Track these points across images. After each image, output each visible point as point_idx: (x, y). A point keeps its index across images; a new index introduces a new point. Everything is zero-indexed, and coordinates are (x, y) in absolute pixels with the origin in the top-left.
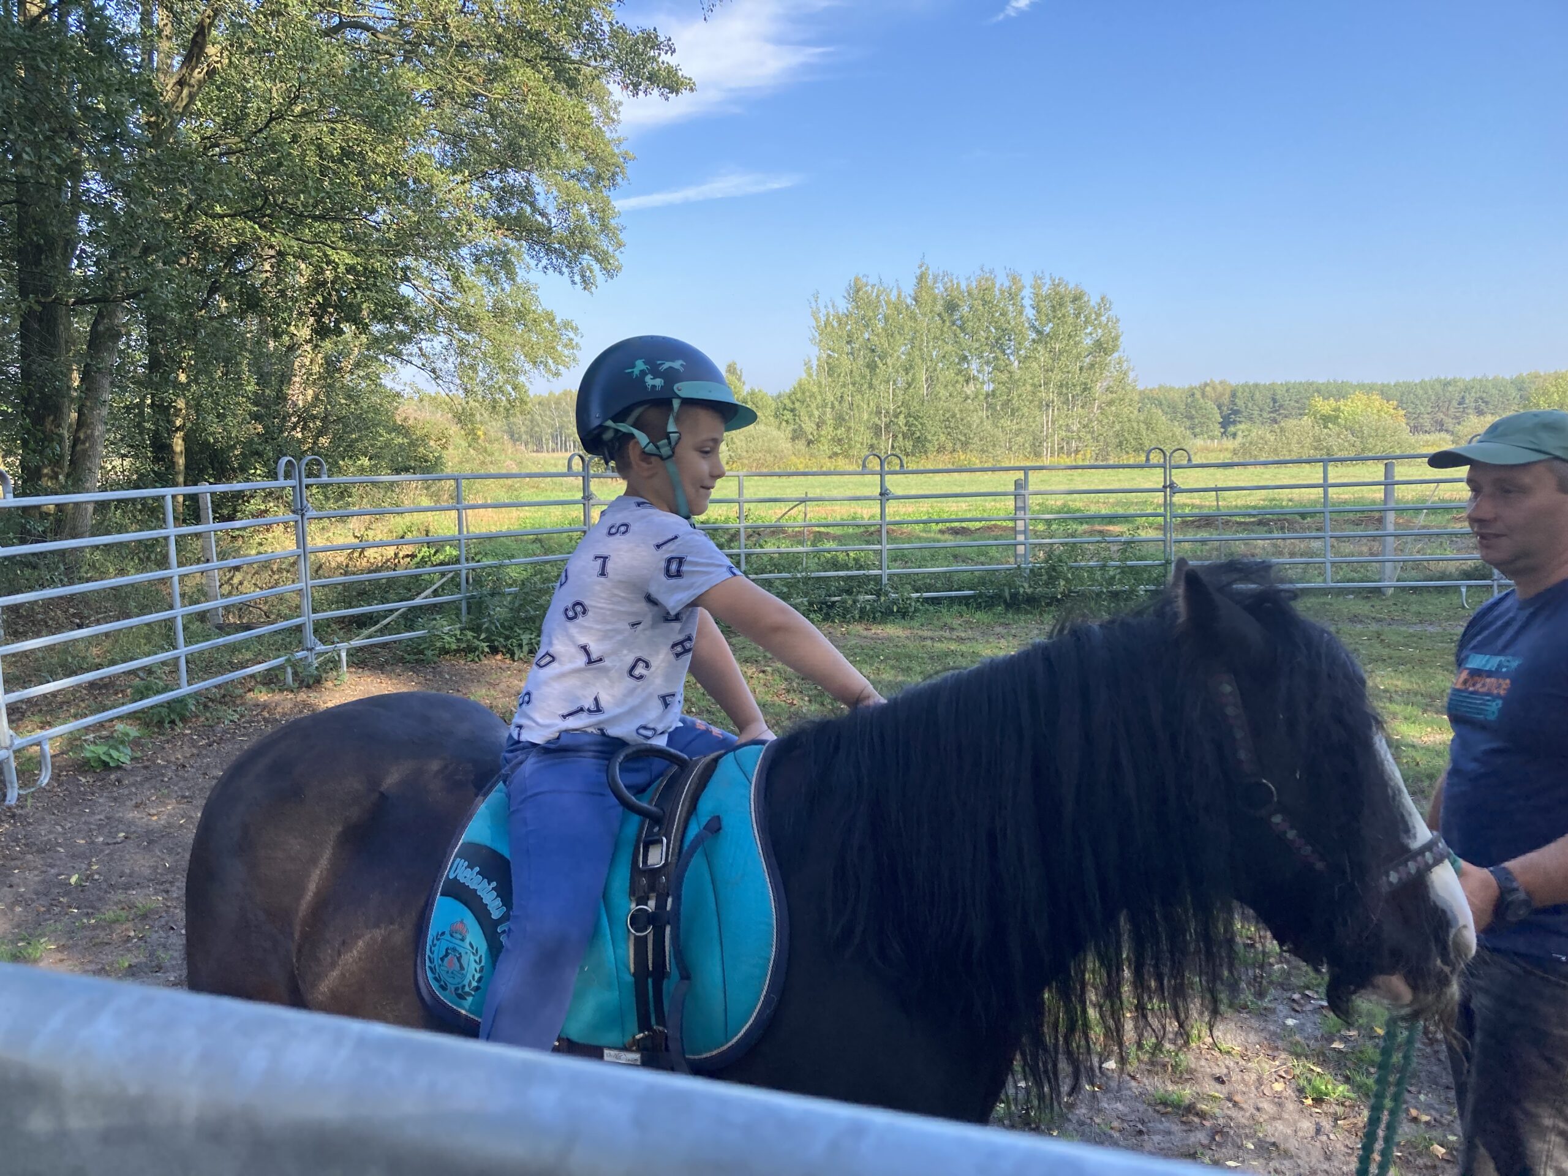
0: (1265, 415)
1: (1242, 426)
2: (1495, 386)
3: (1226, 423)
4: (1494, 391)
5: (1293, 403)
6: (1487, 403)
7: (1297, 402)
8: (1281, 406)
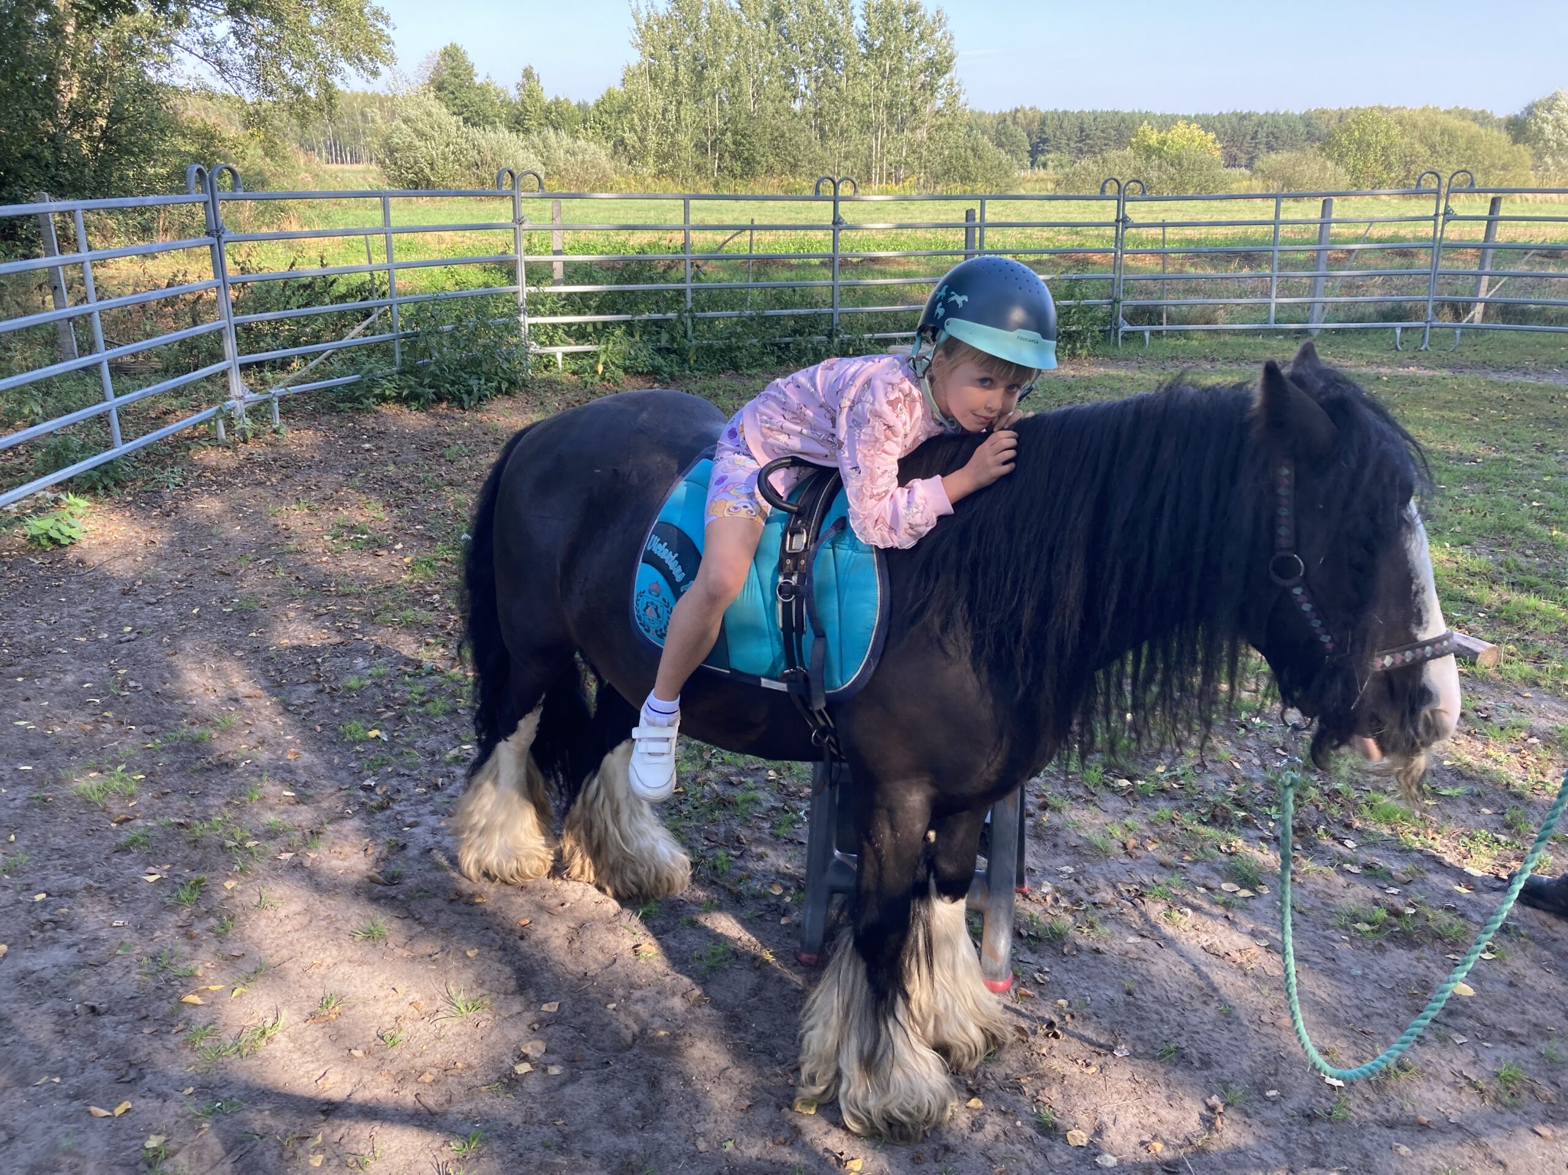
0: (1072, 145)
1: (1051, 156)
2: (1286, 121)
3: (1035, 152)
4: (1284, 127)
5: (1099, 133)
6: (1276, 138)
7: (1103, 131)
8: (1087, 136)
